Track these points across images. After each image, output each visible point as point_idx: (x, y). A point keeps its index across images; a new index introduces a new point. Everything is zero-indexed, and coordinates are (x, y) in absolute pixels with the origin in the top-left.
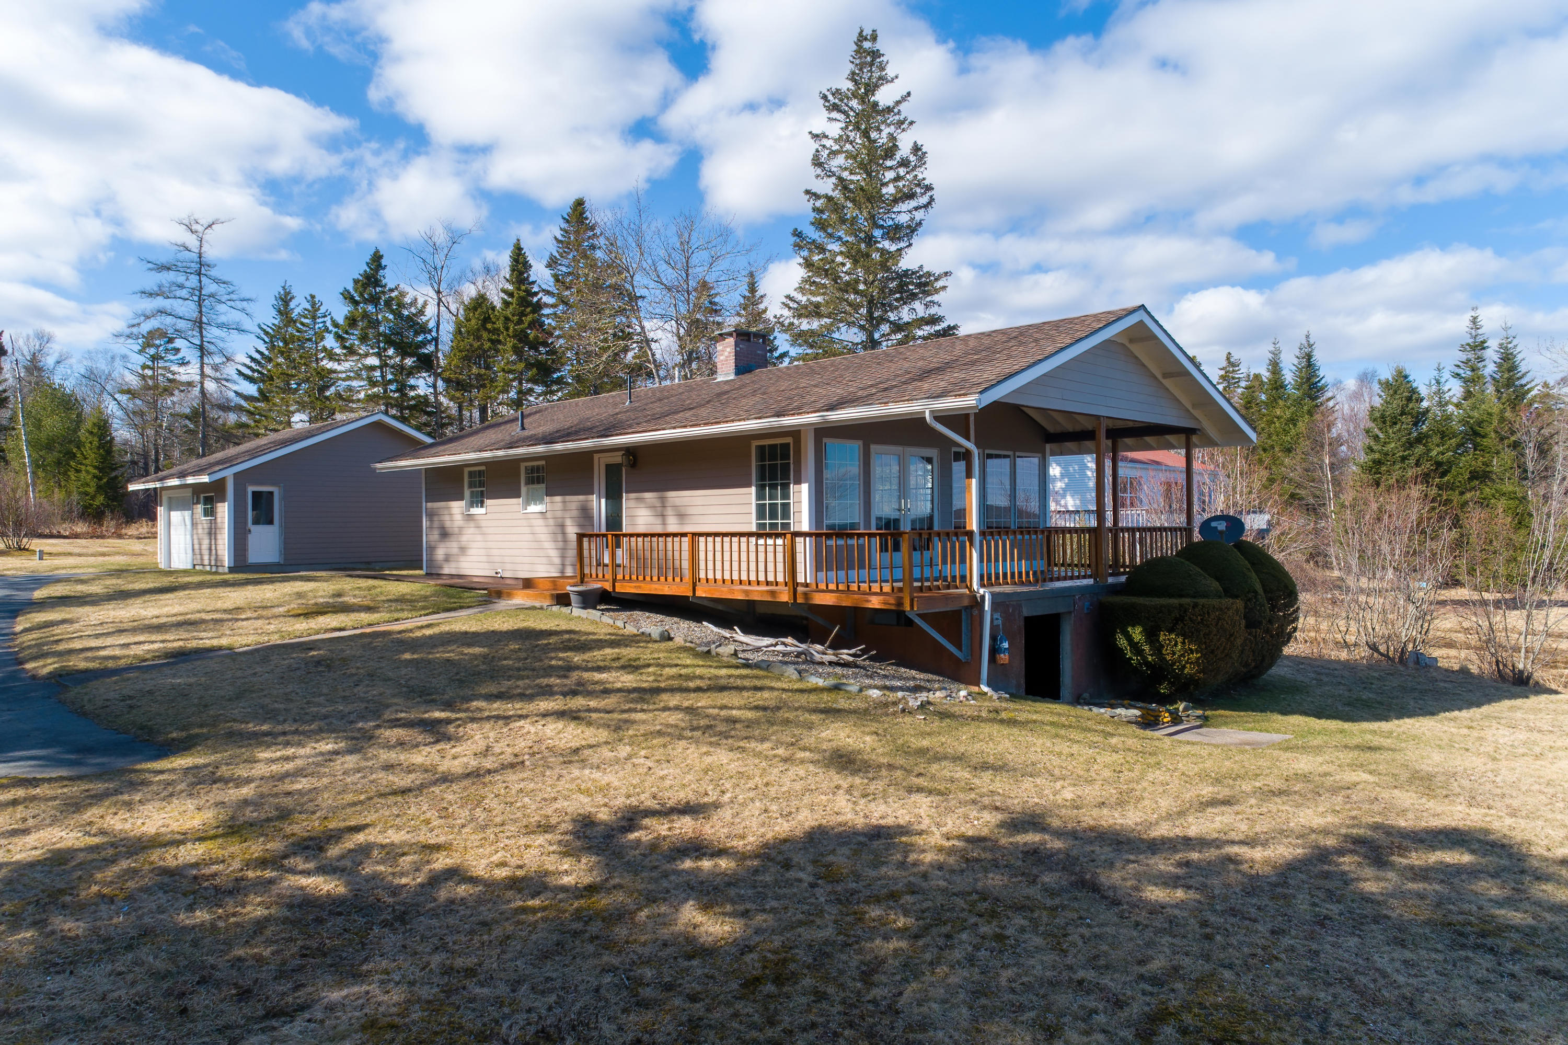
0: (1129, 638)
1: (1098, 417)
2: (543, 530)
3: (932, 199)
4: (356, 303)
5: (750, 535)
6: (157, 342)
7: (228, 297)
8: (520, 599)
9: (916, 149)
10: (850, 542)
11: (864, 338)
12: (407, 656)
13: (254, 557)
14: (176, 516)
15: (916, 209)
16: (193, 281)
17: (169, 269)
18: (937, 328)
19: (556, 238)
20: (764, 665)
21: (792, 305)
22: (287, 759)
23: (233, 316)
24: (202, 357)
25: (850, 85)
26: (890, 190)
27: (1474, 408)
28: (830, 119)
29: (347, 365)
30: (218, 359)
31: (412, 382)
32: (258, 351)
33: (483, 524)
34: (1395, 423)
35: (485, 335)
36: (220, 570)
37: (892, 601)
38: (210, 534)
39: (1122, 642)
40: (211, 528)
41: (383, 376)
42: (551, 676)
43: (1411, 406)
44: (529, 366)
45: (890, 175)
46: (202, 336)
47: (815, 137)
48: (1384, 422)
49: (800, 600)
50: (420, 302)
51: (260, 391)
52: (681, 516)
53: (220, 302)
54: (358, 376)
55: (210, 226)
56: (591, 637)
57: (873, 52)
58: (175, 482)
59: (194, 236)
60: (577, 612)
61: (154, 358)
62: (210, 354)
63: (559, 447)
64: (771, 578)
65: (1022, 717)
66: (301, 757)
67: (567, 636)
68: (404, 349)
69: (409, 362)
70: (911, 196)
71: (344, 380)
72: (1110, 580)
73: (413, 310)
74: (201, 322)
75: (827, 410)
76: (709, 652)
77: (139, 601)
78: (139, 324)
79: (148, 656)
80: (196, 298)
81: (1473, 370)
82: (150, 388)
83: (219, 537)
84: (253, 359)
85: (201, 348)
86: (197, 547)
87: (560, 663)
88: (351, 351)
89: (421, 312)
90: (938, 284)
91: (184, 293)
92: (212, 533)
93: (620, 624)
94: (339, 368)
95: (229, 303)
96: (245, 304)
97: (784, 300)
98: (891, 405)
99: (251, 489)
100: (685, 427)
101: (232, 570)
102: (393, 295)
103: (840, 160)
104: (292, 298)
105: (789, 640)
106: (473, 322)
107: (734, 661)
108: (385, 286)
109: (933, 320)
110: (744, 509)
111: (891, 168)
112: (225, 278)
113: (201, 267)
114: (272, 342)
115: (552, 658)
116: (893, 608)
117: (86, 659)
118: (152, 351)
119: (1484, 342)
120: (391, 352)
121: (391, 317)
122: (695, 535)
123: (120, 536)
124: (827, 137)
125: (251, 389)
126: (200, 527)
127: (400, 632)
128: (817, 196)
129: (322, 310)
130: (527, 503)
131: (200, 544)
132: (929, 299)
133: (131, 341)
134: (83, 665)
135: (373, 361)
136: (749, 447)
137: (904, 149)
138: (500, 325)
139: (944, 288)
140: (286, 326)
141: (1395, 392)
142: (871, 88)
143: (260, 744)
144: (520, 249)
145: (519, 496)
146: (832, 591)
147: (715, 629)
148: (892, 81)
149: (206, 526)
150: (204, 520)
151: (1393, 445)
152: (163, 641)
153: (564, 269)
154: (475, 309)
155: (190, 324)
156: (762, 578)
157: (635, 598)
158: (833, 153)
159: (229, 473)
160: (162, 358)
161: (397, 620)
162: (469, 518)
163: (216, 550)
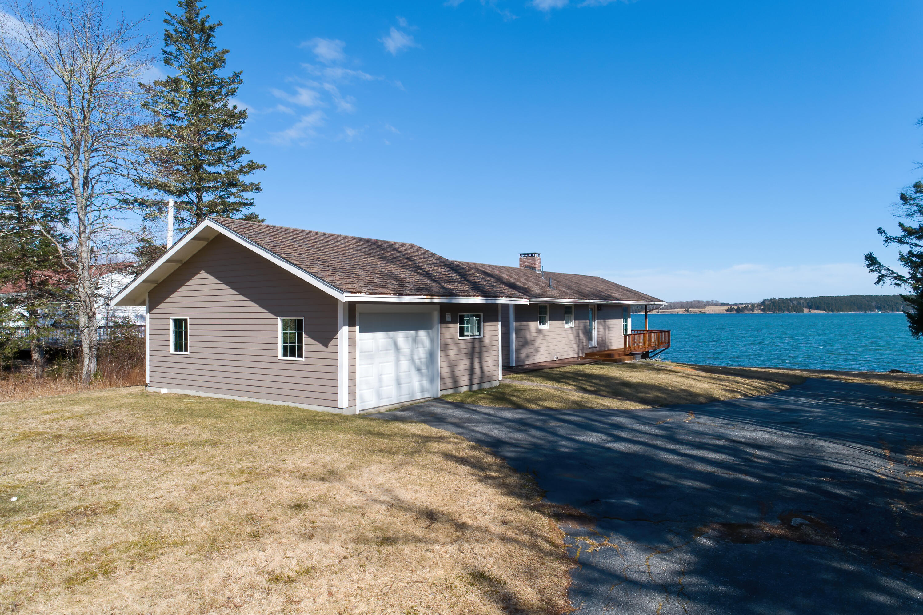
2: (572, 336)
33: (546, 334)
38: (471, 354)
83: (486, 354)
86: (446, 370)
92: (475, 353)
130: (566, 323)
145: (564, 320)
149: (463, 346)
150: (461, 341)
162: (540, 331)
163: (482, 368)
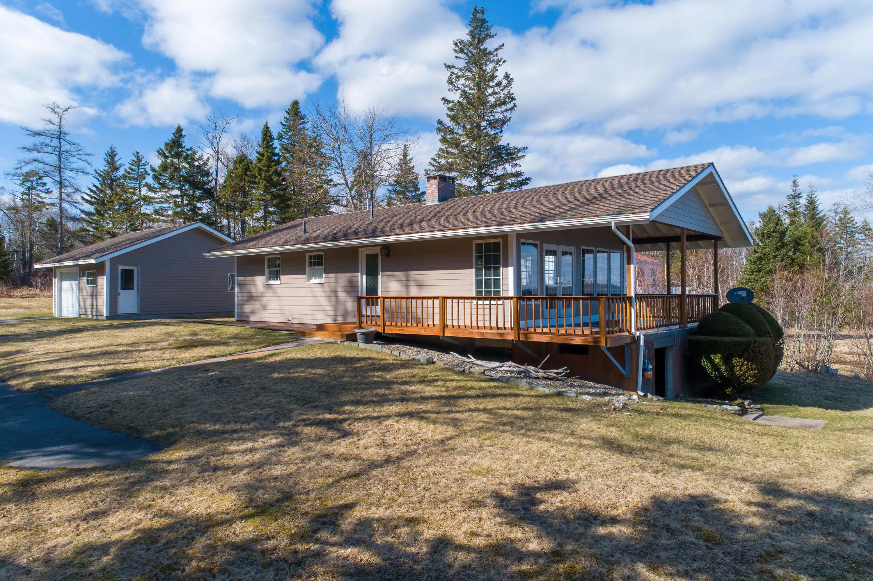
0: (712, 362)
1: (682, 229)
2: (321, 295)
3: (515, 105)
4: (166, 157)
5: (472, 298)
6: (32, 179)
7: (77, 153)
8: (318, 337)
9: (507, 76)
10: (529, 303)
11: (476, 184)
12: (276, 375)
13: (122, 310)
14: (65, 284)
15: (506, 110)
16: (55, 142)
17: (40, 135)
18: (519, 179)
19: (281, 123)
20: (504, 380)
21: (435, 164)
22: (252, 450)
23: (81, 164)
24: (60, 188)
25: (469, 38)
26: (492, 99)
27: (796, 229)
28: (457, 57)
29: (159, 195)
30: (70, 190)
31: (199, 205)
32: (94, 186)
33: (278, 290)
34: (770, 237)
35: (246, 179)
36: (100, 318)
37: (590, 340)
38: (92, 296)
39: (705, 363)
40: (93, 292)
41: (182, 201)
42: (381, 388)
43: (778, 228)
44: (274, 197)
45: (490, 91)
46: (61, 176)
47: (448, 67)
48: (763, 236)
49: (522, 339)
50: (205, 157)
51: (96, 210)
52: (420, 285)
53: (72, 155)
54: (167, 201)
55: (66, 110)
56: (385, 362)
57: (482, 20)
58: (70, 263)
59: (56, 115)
60: (362, 346)
61: (29, 188)
62: (65, 186)
63: (341, 243)
64: (500, 325)
65: (683, 412)
66: (260, 449)
67: (370, 361)
68: (195, 186)
69: (198, 193)
70: (504, 103)
71: (158, 203)
72: (689, 325)
73: (201, 162)
74: (60, 168)
75: (538, 222)
76: (464, 371)
77: (62, 338)
78: (21, 168)
79: (96, 376)
80: (57, 153)
81: (794, 209)
82: (27, 207)
83: (99, 297)
84: (91, 191)
85: (60, 183)
86: (82, 303)
87: (380, 379)
88: (163, 186)
89: (205, 164)
90: (520, 154)
91: (50, 149)
92: (94, 295)
93: (396, 353)
94: (155, 196)
95: (77, 156)
96: (87, 157)
97: (431, 161)
98: (585, 219)
99: (120, 268)
100: (433, 231)
101: (108, 318)
102: (189, 153)
103: (462, 81)
104: (116, 154)
105: (511, 363)
106: (240, 170)
107: (483, 377)
108: (184, 147)
109: (518, 174)
110: (468, 282)
111: (491, 87)
112: (75, 141)
113: (60, 135)
114: (104, 180)
115: (374, 376)
116: (591, 344)
117: (52, 378)
118: (29, 184)
119: (800, 194)
120: (187, 187)
121: (187, 166)
122: (444, 298)
123: (10, 297)
124: (454, 67)
125: (91, 209)
126: (84, 291)
127: (259, 359)
128: (448, 101)
129: (144, 161)
130: (310, 277)
131: (85, 302)
132: (514, 162)
133: (16, 178)
134: (53, 382)
135: (177, 192)
136: (472, 244)
137: (500, 75)
138: (256, 172)
139: (524, 156)
140: (112, 171)
141: (769, 220)
142: (481, 41)
143: (225, 440)
144: (268, 128)
145: (304, 273)
146: (545, 333)
147: (459, 356)
148: (493, 37)
149: (89, 291)
150: (88, 288)
151: (768, 249)
152: (99, 365)
153: (286, 141)
154: (240, 163)
155: (52, 169)
156: (494, 324)
157: (395, 337)
158: (458, 77)
159: (107, 258)
160: (35, 189)
161: (246, 351)
162: (269, 287)
163: (97, 306)
